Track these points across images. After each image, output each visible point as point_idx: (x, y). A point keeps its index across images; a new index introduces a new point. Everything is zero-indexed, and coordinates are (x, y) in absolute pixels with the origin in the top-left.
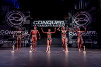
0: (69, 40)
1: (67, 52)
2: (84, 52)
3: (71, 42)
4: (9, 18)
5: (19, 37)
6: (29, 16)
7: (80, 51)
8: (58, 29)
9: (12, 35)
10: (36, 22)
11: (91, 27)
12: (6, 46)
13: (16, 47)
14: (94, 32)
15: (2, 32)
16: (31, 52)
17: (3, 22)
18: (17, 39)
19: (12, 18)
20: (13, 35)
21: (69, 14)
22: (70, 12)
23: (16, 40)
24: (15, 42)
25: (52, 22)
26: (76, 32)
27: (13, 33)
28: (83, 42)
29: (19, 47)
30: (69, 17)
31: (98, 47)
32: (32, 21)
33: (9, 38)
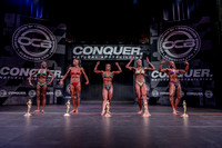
0: (151, 90)
1: (146, 115)
2: (185, 116)
3: (155, 94)
4: (21, 40)
5: (43, 83)
6: (64, 36)
7: (175, 112)
8: (127, 66)
9: (25, 78)
10: (78, 50)
11: (199, 60)
12: (14, 102)
13: (34, 104)
14: (206, 72)
15: (5, 71)
16: (67, 115)
17: (7, 48)
18: (38, 87)
19: (27, 41)
20: (29, 79)
21: (151, 31)
22: (153, 28)
23: (35, 89)
24: (33, 94)
25: (113, 50)
26: (167, 72)
27: (29, 72)
28: (181, 94)
29: (41, 104)
30: (152, 39)
31: (214, 104)
32: (69, 47)
33: (20, 85)
